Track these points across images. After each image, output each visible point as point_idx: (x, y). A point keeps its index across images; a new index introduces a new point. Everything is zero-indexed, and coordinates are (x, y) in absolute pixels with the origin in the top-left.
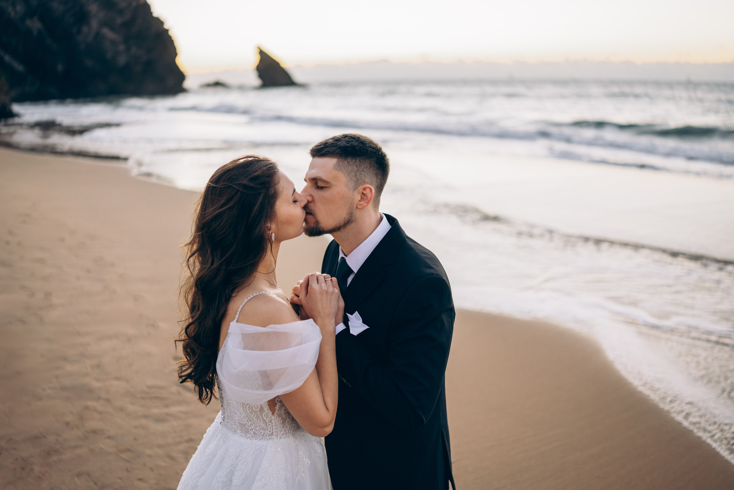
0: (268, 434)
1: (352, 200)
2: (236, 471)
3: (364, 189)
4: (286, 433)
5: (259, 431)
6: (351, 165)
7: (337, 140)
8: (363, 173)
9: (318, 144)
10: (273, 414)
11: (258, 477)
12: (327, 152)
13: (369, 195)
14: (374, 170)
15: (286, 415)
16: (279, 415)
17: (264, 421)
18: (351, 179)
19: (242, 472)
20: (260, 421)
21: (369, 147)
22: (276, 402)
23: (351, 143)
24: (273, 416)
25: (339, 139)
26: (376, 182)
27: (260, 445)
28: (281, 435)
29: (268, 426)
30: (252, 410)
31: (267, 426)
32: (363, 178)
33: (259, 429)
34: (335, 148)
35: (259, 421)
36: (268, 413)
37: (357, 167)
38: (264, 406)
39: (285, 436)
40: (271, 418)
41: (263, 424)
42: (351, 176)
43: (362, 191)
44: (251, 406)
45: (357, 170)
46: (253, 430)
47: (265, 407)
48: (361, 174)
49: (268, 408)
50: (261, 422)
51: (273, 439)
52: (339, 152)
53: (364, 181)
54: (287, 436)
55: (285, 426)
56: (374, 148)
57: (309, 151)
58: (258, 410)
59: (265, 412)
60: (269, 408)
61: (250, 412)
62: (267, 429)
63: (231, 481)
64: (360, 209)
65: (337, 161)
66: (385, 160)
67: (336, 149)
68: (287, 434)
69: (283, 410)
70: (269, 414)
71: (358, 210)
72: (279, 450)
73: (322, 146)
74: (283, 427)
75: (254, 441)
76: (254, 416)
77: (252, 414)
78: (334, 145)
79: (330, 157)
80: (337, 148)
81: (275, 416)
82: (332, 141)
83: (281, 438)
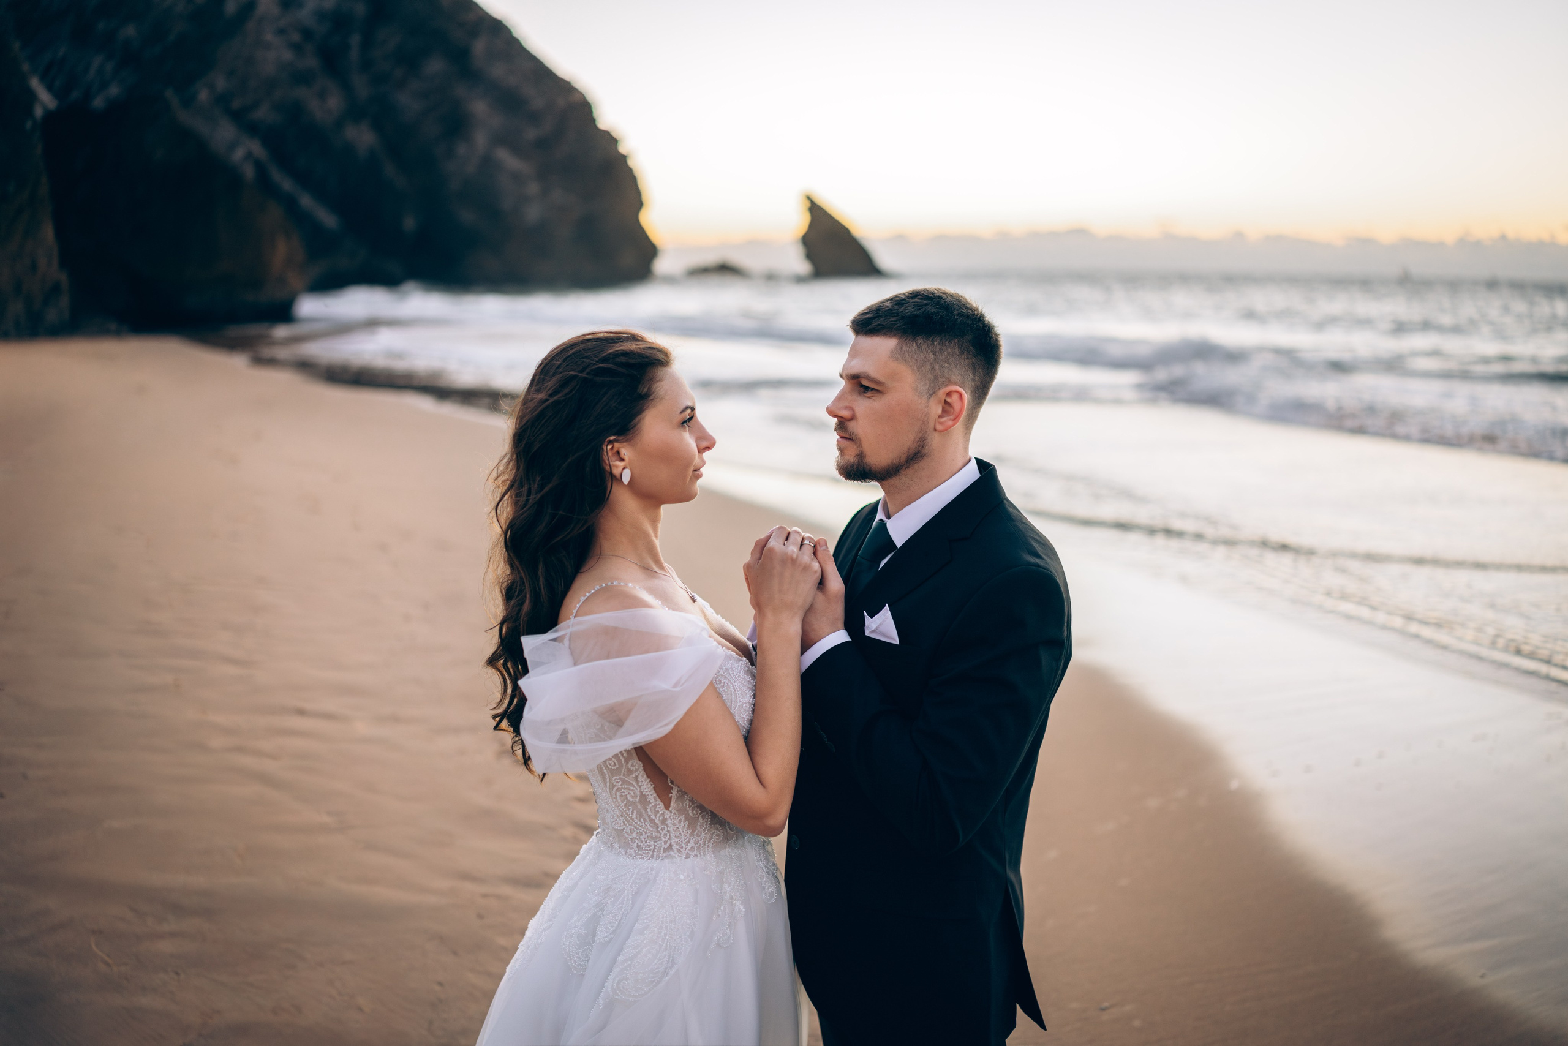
0: (662, 849)
1: (925, 416)
2: (603, 916)
3: (949, 394)
4: (699, 848)
5: (646, 842)
6: (924, 350)
7: (898, 302)
8: (946, 364)
9: (865, 310)
10: (667, 807)
11: (638, 926)
12: (879, 327)
13: (957, 405)
14: (967, 359)
15: (696, 811)
16: (680, 811)
17: (652, 821)
18: (925, 376)
19: (613, 917)
20: (645, 821)
21: (957, 315)
22: (670, 784)
23: (923, 310)
24: (667, 812)
25: (903, 300)
26: (974, 380)
27: (647, 868)
28: (689, 850)
29: (661, 832)
30: (628, 801)
31: (658, 832)
32: (946, 374)
33: (644, 838)
34: (894, 319)
35: (643, 821)
36: (655, 806)
37: (934, 354)
38: (646, 792)
39: (696, 852)
40: (663, 814)
41: (651, 827)
42: (924, 371)
43: (944, 397)
44: (623, 794)
45: (935, 360)
46: (636, 840)
47: (648, 793)
48: (942, 367)
49: (655, 795)
50: (646, 823)
51: (672, 857)
52: (901, 326)
53: (949, 380)
54: (700, 854)
55: (695, 833)
56: (968, 317)
57: (849, 323)
58: (637, 800)
59: (651, 803)
60: (657, 795)
61: (625, 805)
62: (660, 837)
63: (594, 935)
64: (940, 431)
65: (898, 344)
66: (991, 338)
67: (896, 321)
68: (702, 849)
69: (688, 801)
70: (658, 807)
71: (936, 435)
72: (682, 877)
73: (870, 315)
74: (692, 834)
75: (639, 862)
76: (633, 812)
77: (629, 809)
78: (893, 313)
79: (885, 334)
80: (897, 318)
81: (671, 812)
82: (889, 305)
83: (688, 856)
